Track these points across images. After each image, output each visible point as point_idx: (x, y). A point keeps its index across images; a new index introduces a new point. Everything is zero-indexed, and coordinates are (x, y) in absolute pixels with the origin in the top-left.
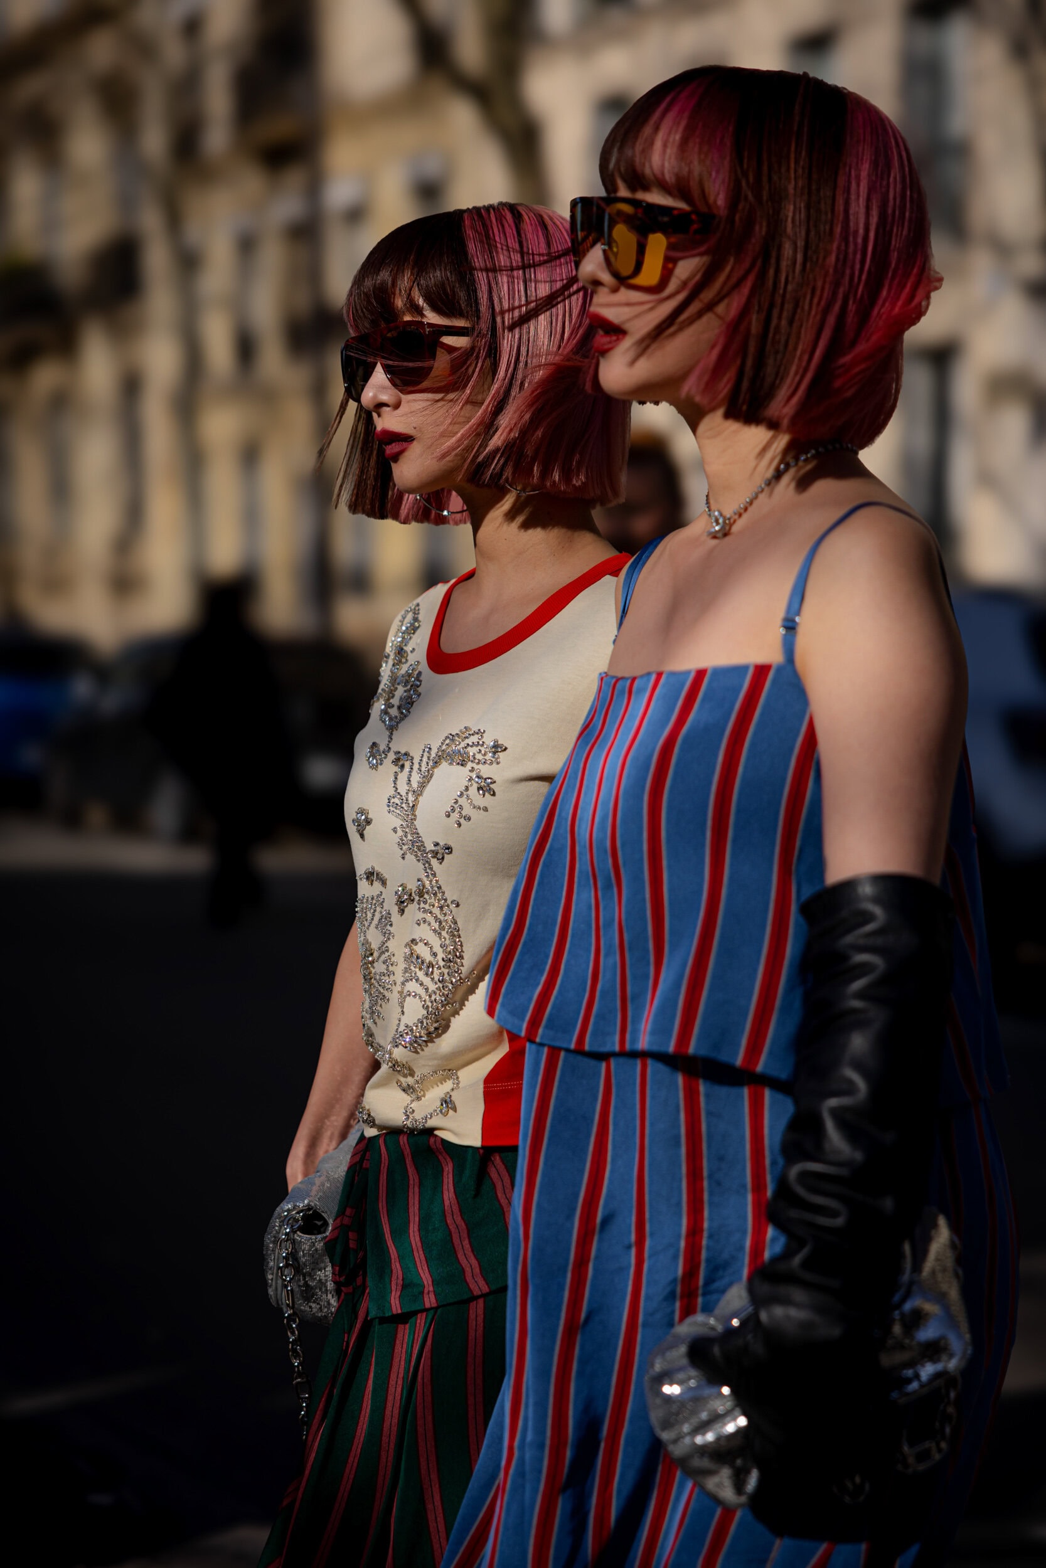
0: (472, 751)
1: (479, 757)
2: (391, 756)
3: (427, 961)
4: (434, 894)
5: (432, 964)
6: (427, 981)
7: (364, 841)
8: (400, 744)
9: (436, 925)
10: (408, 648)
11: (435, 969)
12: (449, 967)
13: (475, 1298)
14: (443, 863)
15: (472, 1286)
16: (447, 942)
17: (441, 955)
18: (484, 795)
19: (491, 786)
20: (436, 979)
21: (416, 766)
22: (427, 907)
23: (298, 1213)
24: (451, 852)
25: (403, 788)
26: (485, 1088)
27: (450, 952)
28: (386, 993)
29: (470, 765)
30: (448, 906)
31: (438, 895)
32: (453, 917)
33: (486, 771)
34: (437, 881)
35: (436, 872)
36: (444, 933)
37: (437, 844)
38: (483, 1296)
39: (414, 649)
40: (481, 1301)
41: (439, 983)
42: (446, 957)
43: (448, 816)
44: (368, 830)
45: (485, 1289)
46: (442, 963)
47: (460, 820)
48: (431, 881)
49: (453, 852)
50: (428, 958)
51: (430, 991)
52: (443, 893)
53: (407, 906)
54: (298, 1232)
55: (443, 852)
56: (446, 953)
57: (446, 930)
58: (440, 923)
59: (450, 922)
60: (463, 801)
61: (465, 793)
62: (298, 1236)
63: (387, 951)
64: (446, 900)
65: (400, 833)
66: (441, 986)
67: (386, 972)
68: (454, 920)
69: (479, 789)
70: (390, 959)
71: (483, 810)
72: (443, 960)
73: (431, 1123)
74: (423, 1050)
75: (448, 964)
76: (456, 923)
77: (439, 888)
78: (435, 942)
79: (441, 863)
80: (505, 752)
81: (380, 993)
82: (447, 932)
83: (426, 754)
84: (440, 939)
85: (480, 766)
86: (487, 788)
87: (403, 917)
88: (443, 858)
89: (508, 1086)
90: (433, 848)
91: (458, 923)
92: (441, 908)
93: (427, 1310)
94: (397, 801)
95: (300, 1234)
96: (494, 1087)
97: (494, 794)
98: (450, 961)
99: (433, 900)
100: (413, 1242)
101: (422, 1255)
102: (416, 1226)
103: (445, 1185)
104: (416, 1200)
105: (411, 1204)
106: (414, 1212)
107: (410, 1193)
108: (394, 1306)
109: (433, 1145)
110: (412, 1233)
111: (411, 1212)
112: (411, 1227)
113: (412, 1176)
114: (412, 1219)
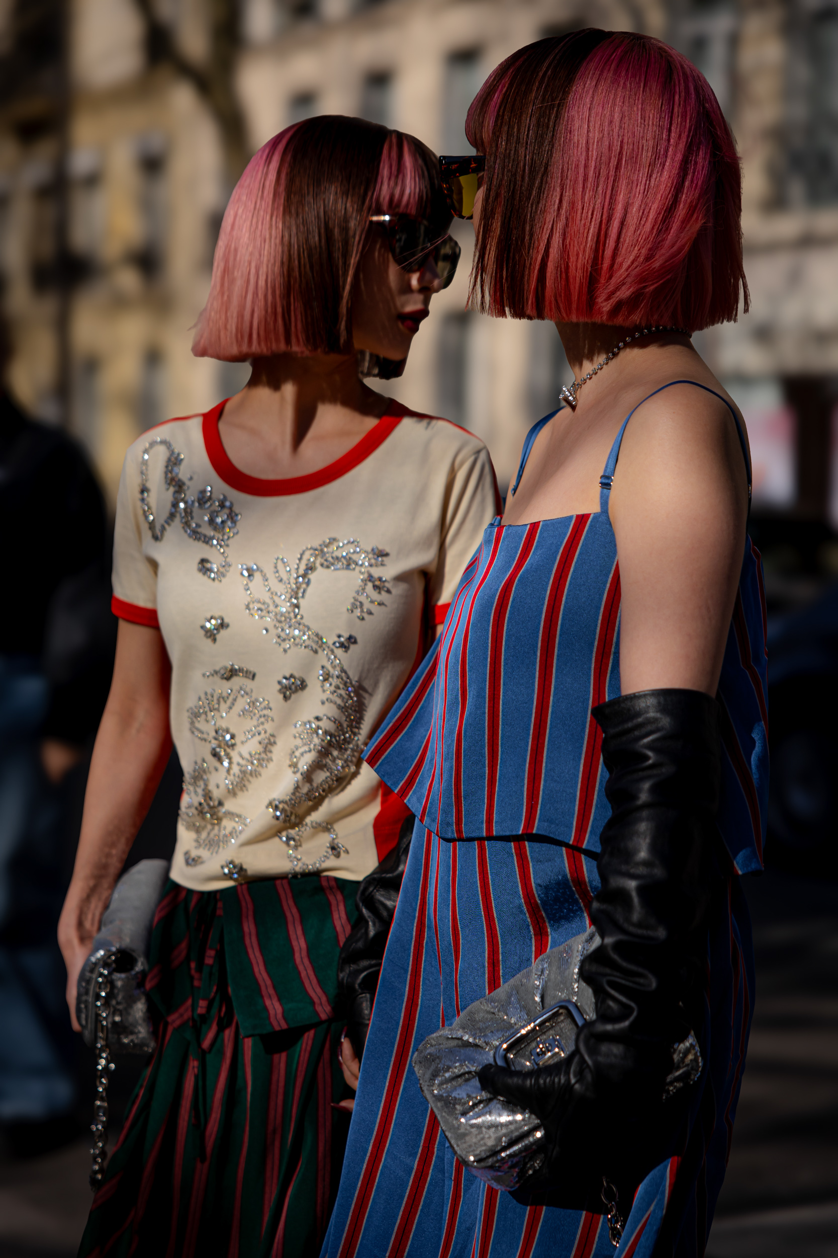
4: (338, 678)
18: (380, 593)
19: (385, 584)
21: (271, 576)
22: (332, 689)
26: (374, 829)
29: (359, 569)
31: (343, 678)
34: (341, 667)
35: (341, 659)
43: (351, 612)
47: (362, 615)
50: (333, 730)
52: (348, 676)
53: (295, 693)
61: (362, 592)
63: (265, 732)
65: (274, 631)
69: (375, 588)
77: (344, 672)
80: (387, 556)
83: (281, 565)
84: (345, 713)
86: (382, 586)
87: (288, 702)
93: (318, 1023)
97: (388, 591)
99: (339, 683)
100: (301, 968)
101: (312, 977)
102: (304, 953)
103: (336, 916)
104: (299, 932)
105: (293, 937)
106: (300, 944)
107: (291, 928)
108: (275, 1023)
109: (324, 883)
110: (298, 960)
111: (295, 943)
112: (297, 955)
113: (291, 911)
114: (296, 949)
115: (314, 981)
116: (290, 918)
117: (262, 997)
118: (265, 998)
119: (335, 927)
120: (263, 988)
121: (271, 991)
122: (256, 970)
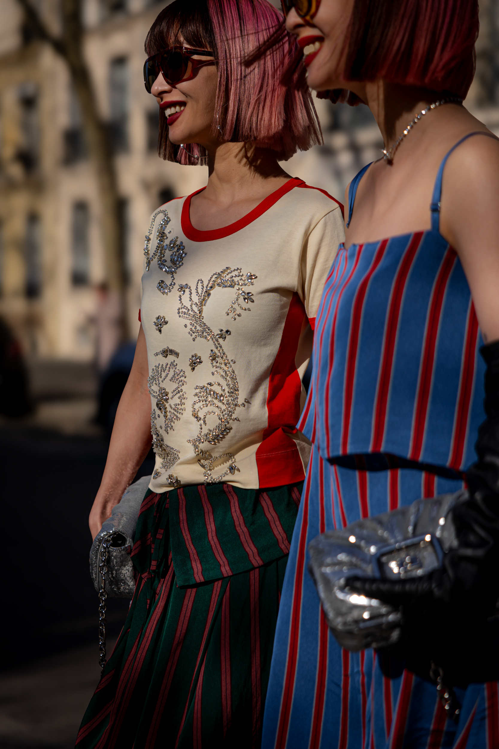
0: (236, 279)
1: (241, 282)
2: (177, 287)
3: (220, 394)
4: (221, 357)
5: (223, 395)
6: (220, 404)
7: (161, 334)
8: (180, 280)
9: (224, 374)
10: (166, 231)
11: (224, 398)
12: (232, 396)
13: (254, 568)
14: (225, 340)
15: (254, 562)
16: (230, 383)
17: (227, 390)
18: (247, 303)
19: (251, 297)
20: (225, 403)
21: (194, 291)
22: (218, 364)
23: (109, 536)
24: (230, 334)
25: (187, 303)
26: (256, 457)
27: (232, 388)
28: (179, 415)
29: (237, 287)
30: (229, 363)
31: (224, 357)
32: (232, 369)
33: (247, 289)
34: (223, 350)
35: (222, 345)
36: (228, 378)
37: (221, 330)
38: (259, 567)
39: (170, 231)
40: (257, 570)
41: (227, 405)
42: (230, 391)
43: (228, 314)
44: (165, 328)
45: (261, 563)
46: (227, 394)
47: (235, 316)
48: (219, 350)
49: (231, 334)
50: (220, 392)
51: (222, 410)
52: (226, 356)
53: (197, 366)
54: (111, 547)
55: (225, 334)
56: (230, 388)
57: (229, 376)
58: (226, 372)
59: (231, 372)
60: (235, 306)
61: (236, 302)
62: (111, 548)
63: (182, 391)
64: (228, 360)
65: (189, 327)
66: (228, 406)
67: (180, 403)
68: (233, 370)
69: (245, 299)
70: (183, 395)
71: (248, 310)
72: (228, 392)
73: (224, 479)
74: (219, 443)
75: (231, 395)
76: (234, 372)
77: (224, 354)
78: (224, 383)
79: (224, 340)
80: (256, 279)
81: (175, 415)
82: (230, 377)
83: (200, 284)
84: (226, 381)
85: (243, 287)
86: (248, 297)
87: (193, 372)
88: (225, 338)
89: (269, 455)
90: (219, 333)
91: (235, 372)
92: (226, 365)
93: (223, 578)
94: (184, 310)
95: (112, 548)
96: (262, 456)
97: (253, 301)
98: (232, 393)
99: (221, 361)
100: (212, 542)
101: (219, 549)
102: (214, 534)
103: (233, 510)
104: (212, 520)
105: (208, 523)
106: (211, 527)
107: (207, 517)
108: (197, 578)
109: (226, 489)
110: (210, 538)
111: (209, 527)
112: (210, 534)
113: (207, 508)
114: (209, 530)
115: (220, 551)
116: (206, 511)
117: (191, 561)
118: (192, 561)
119: (233, 518)
120: (191, 555)
121: (196, 557)
122: (187, 544)
